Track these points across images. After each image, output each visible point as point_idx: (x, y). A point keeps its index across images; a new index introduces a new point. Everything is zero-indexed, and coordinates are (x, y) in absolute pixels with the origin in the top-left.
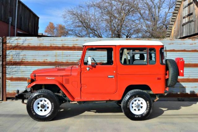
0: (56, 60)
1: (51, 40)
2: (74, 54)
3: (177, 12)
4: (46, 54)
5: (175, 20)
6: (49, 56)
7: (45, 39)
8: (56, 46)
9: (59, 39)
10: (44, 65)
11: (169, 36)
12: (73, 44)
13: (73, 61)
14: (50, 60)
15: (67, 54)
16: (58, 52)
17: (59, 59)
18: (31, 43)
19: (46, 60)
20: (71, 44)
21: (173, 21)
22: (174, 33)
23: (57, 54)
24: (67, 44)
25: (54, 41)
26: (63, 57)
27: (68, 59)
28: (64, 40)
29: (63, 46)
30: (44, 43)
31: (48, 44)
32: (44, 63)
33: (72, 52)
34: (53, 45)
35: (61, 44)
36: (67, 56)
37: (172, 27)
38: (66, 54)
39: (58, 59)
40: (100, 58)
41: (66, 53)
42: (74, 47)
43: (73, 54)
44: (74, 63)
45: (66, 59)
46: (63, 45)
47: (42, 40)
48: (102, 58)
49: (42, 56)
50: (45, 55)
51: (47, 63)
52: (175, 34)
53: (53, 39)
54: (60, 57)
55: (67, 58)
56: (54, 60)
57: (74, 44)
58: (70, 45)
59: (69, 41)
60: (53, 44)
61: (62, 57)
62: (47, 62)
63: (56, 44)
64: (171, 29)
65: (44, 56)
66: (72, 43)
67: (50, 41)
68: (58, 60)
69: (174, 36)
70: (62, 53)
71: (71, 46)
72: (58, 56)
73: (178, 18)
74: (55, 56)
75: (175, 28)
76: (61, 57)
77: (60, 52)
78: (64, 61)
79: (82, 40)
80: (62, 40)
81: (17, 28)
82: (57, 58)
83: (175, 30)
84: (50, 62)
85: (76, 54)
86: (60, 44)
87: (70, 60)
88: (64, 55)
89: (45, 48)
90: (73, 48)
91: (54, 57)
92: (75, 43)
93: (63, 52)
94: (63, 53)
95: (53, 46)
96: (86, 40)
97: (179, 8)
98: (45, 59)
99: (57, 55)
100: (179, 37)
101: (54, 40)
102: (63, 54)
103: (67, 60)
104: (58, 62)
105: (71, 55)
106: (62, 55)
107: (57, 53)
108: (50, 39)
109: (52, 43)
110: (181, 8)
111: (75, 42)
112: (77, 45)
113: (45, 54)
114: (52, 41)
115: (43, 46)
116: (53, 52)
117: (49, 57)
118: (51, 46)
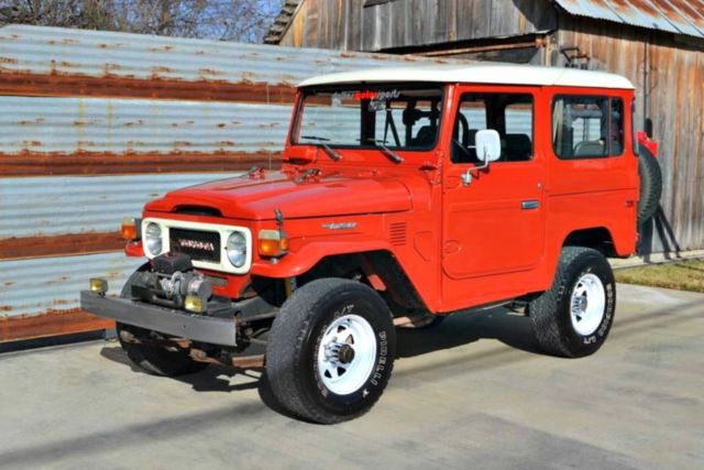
0: (80, 143)
1: (52, 43)
2: (160, 113)
4: (32, 114)
6: (49, 125)
7: (24, 36)
8: (77, 76)
9: (89, 41)
10: (27, 168)
12: (150, 65)
13: (154, 149)
14: (54, 145)
15: (130, 116)
16: (88, 105)
17: (95, 140)
19: (36, 144)
20: (146, 65)
23: (87, 116)
24: (128, 64)
25: (67, 49)
26: (112, 131)
27: (136, 140)
28: (112, 48)
29: (108, 77)
30: (21, 57)
31: (40, 63)
32: (27, 159)
33: (150, 107)
34: (62, 70)
35: (101, 62)
36: (129, 125)
38: (124, 116)
39: (89, 139)
40: (258, 132)
41: (127, 111)
42: (158, 79)
43: (155, 116)
44: (158, 160)
45: (126, 140)
46: (112, 72)
47: (10, 41)
48: (266, 132)
49: (13, 124)
50: (26, 119)
51: (42, 160)
52: (315, 36)
53: (61, 39)
54: (97, 130)
55: (128, 135)
56: (70, 144)
57: (158, 65)
58: (142, 69)
59: (136, 50)
60: (65, 64)
61: (110, 127)
62: (38, 155)
63: (79, 66)
65: (23, 123)
66: (149, 60)
67: (48, 48)
68: (92, 144)
69: (311, 41)
70: (105, 112)
71: (144, 75)
72: (91, 124)
74: (77, 124)
75: (313, 13)
76: (105, 131)
77: (99, 106)
78: (118, 150)
79: (188, 49)
80: (104, 46)
82: (85, 134)
84: (55, 154)
86: (97, 67)
87: (142, 144)
88: (114, 122)
89: (29, 82)
90: (152, 84)
91: (73, 130)
92: (160, 61)
93: (110, 107)
94: (114, 112)
95: (64, 76)
96: (206, 50)
98: (31, 139)
99: (84, 120)
101: (66, 43)
102: (110, 116)
103: (130, 143)
104: (90, 154)
105: (147, 121)
106: (106, 122)
107: (86, 110)
108: (47, 38)
109: (58, 60)
111: (158, 56)
112: (168, 70)
113: (26, 114)
114: (56, 49)
115: (16, 73)
116: (65, 105)
117: (46, 130)
118: (54, 73)
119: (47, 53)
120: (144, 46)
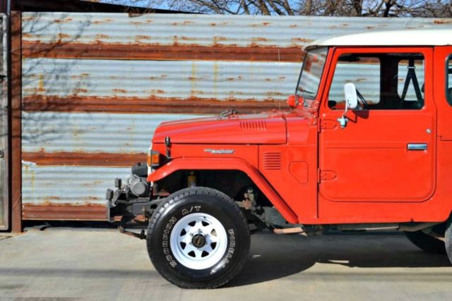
0: (193, 92)
1: (175, 24)
2: (257, 71)
4: (159, 72)
6: (170, 79)
7: (155, 21)
8: (193, 46)
9: (202, 22)
10: (153, 108)
12: (251, 36)
13: (251, 97)
14: (173, 93)
15: (231, 73)
16: (199, 66)
17: (204, 90)
18: (104, 33)
19: (160, 92)
20: (246, 37)
23: (198, 73)
24: (232, 36)
25: (187, 28)
26: (218, 84)
27: (236, 90)
28: (220, 25)
29: (217, 46)
30: (152, 35)
31: (166, 38)
32: (153, 102)
33: (248, 67)
34: (181, 42)
35: (211, 36)
36: (231, 79)
38: (226, 73)
39: (200, 90)
41: (228, 70)
42: (257, 47)
43: (252, 74)
44: (254, 105)
45: (228, 90)
46: (219, 42)
47: (145, 24)
49: (145, 78)
50: (154, 75)
51: (164, 103)
53: (182, 21)
54: (206, 83)
55: (230, 87)
56: (185, 93)
57: (256, 36)
58: (243, 40)
59: (239, 26)
60: (184, 38)
61: (215, 81)
62: (161, 99)
63: (194, 39)
65: (152, 78)
66: (250, 33)
67: (172, 28)
68: (201, 93)
70: (213, 70)
71: (244, 44)
72: (201, 79)
74: (191, 79)
76: (212, 84)
77: (208, 66)
78: (220, 97)
79: (282, 24)
80: (213, 25)
82: (196, 86)
84: (173, 99)
85: (264, 74)
86: (208, 39)
87: (241, 93)
88: (219, 77)
89: (157, 51)
90: (252, 50)
91: (188, 83)
92: (258, 33)
93: (216, 67)
94: (219, 70)
95: (183, 46)
96: (298, 24)
98: (157, 89)
99: (196, 76)
101: (185, 24)
102: (216, 73)
103: (232, 93)
104: (200, 99)
105: (245, 77)
106: (213, 77)
107: (198, 69)
108: (173, 21)
109: (179, 35)
111: (259, 30)
112: (265, 40)
113: (154, 72)
114: (178, 28)
115: (149, 45)
116: (182, 66)
117: (168, 82)
118: (176, 45)
119: (172, 32)
120: (247, 23)
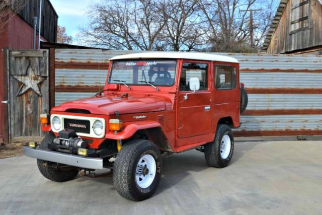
3: (280, 14)
5: (276, 25)
11: (266, 49)
21: (274, 28)
22: (275, 44)
37: (271, 36)
52: (276, 46)
64: (269, 39)
69: (275, 48)
73: (283, 23)
75: (276, 38)
81: (41, 34)
83: (276, 41)
97: (284, 8)
100: (284, 51)
110: (287, 9)
